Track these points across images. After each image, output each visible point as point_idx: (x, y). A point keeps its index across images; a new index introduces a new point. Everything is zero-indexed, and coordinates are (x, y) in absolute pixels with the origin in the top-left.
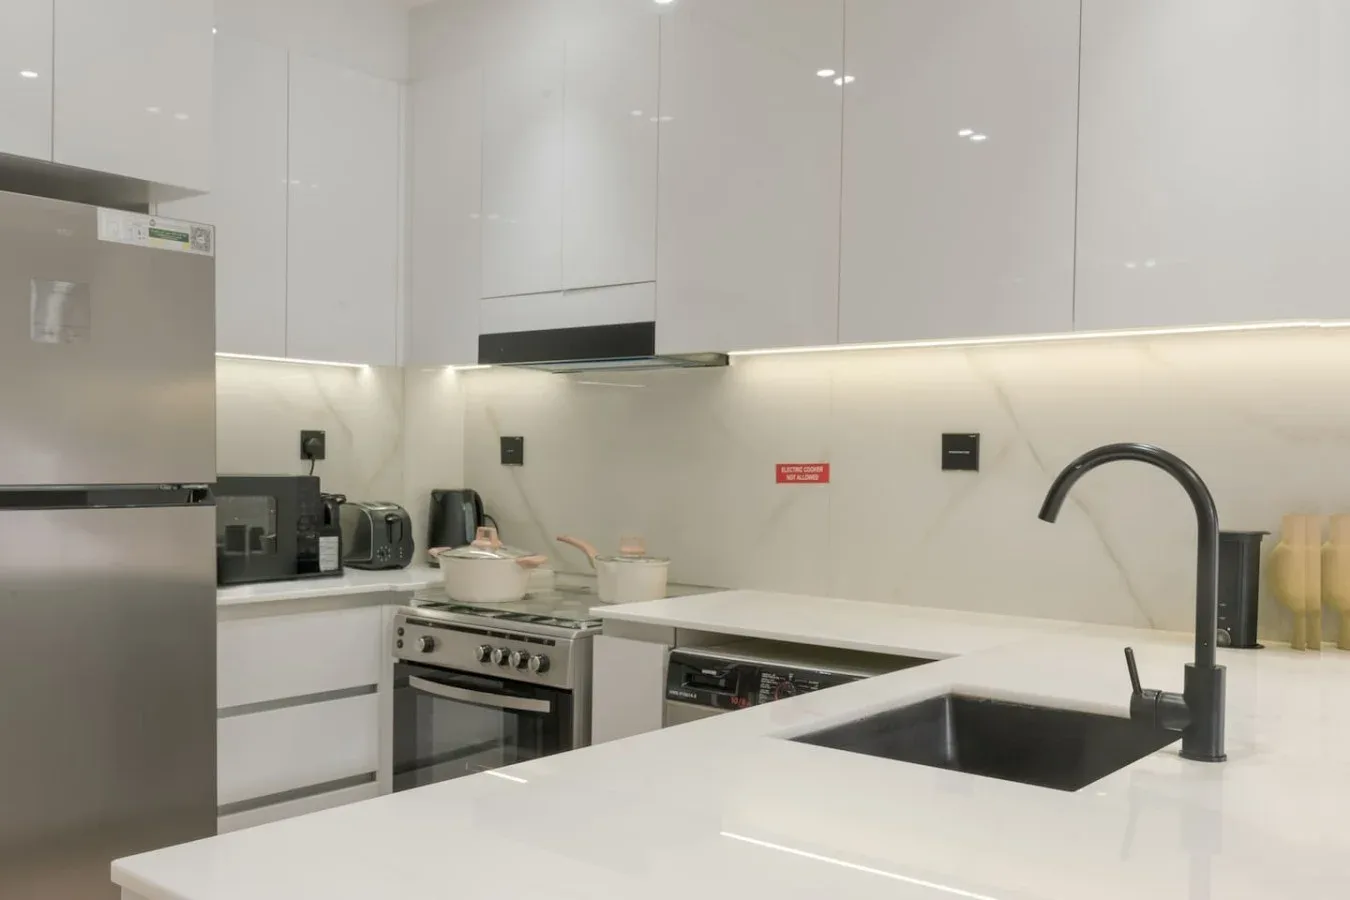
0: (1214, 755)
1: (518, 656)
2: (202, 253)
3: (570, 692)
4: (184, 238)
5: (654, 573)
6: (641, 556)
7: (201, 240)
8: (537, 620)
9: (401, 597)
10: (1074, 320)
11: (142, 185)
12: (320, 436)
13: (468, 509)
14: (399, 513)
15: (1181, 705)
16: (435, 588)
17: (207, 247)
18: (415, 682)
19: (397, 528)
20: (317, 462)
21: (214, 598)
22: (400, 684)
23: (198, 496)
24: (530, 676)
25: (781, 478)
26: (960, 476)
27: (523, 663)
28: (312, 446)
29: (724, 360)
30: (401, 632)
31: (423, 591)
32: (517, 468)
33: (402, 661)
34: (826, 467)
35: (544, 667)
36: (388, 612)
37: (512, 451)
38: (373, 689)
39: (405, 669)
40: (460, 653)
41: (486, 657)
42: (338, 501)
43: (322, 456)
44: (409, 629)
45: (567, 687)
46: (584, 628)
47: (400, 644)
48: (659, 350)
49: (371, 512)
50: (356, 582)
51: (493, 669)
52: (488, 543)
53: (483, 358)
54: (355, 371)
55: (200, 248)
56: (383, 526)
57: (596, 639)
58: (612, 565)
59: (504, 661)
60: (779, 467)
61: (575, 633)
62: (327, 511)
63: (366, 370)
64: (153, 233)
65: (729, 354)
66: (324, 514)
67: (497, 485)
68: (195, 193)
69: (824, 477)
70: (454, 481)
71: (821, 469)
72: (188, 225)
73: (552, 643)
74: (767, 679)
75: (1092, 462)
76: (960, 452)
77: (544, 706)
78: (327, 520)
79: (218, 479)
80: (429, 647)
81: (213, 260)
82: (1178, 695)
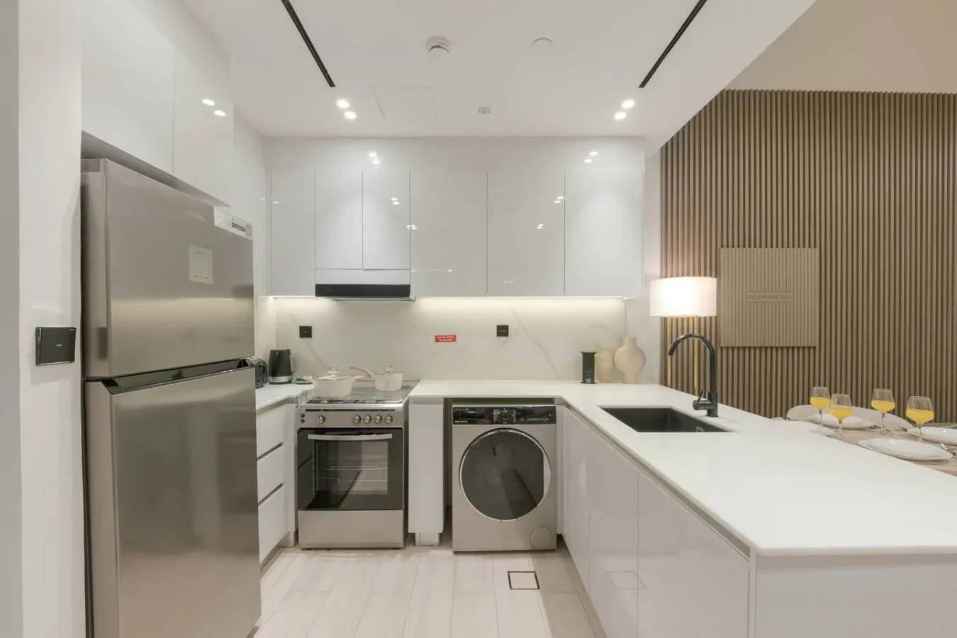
1: (378, 417)
2: (249, 238)
3: (401, 429)
4: (243, 230)
6: (392, 372)
7: (249, 231)
8: (356, 402)
9: (291, 400)
15: (708, 403)
17: (250, 235)
19: (262, 369)
24: (382, 425)
25: (437, 340)
26: (503, 338)
32: (309, 339)
33: (303, 429)
34: (455, 336)
35: (390, 420)
37: (306, 332)
38: (282, 444)
39: (305, 432)
45: (400, 427)
47: (303, 421)
51: (361, 425)
55: (248, 235)
60: (436, 337)
64: (233, 225)
67: (298, 348)
69: (454, 339)
71: (452, 337)
72: (244, 224)
73: (393, 410)
74: (496, 413)
76: (503, 331)
77: (389, 436)
80: (323, 420)
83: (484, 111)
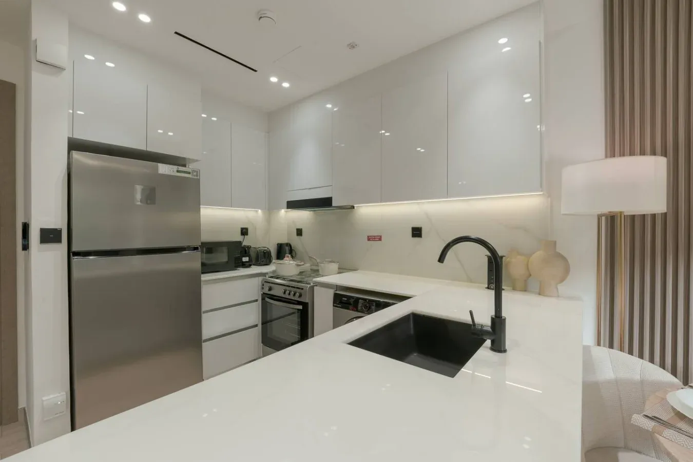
0: (502, 350)
1: (293, 292)
2: (196, 177)
3: (308, 303)
4: (189, 173)
5: (335, 267)
6: (331, 262)
7: (195, 174)
8: (299, 282)
9: (264, 275)
10: (448, 195)
11: (184, 159)
12: (247, 229)
13: (287, 249)
14: (268, 250)
15: (490, 331)
16: (274, 272)
17: (197, 176)
18: (267, 300)
19: (267, 254)
20: (246, 236)
21: (200, 278)
22: (263, 299)
23: (196, 249)
24: (296, 298)
25: (369, 239)
26: (417, 239)
27: (294, 295)
28: (244, 232)
29: (353, 207)
30: (263, 285)
31: (271, 272)
32: (300, 237)
33: (264, 293)
34: (381, 236)
35: (300, 296)
36: (261, 278)
37: (299, 232)
38: (257, 301)
39: (264, 295)
40: (278, 292)
41: (285, 293)
42: (249, 247)
43: (247, 234)
44: (265, 284)
45: (307, 302)
46: (312, 284)
47: (263, 288)
48: (334, 204)
49: (260, 250)
50: (255, 270)
51: (287, 296)
52: (288, 259)
53: (288, 207)
54: (257, 211)
55: (194, 176)
56: (263, 254)
57: (315, 287)
58: (322, 265)
59: (289, 294)
60: (368, 236)
61: (309, 286)
62: (246, 250)
63: (260, 211)
64: (178, 171)
65: (355, 206)
66: (245, 251)
67: (296, 242)
68: (197, 161)
69: (380, 239)
70: (284, 240)
71: (379, 237)
72: (191, 169)
73: (302, 289)
74: (361, 303)
75: (456, 242)
76: (417, 232)
77: (300, 307)
78: (246, 253)
79: (202, 243)
80: (270, 289)
81: (199, 180)
82: (489, 326)
83: (352, 46)
